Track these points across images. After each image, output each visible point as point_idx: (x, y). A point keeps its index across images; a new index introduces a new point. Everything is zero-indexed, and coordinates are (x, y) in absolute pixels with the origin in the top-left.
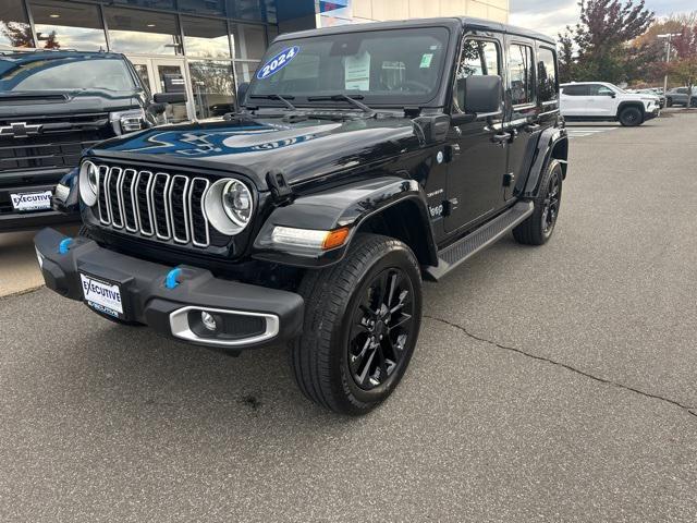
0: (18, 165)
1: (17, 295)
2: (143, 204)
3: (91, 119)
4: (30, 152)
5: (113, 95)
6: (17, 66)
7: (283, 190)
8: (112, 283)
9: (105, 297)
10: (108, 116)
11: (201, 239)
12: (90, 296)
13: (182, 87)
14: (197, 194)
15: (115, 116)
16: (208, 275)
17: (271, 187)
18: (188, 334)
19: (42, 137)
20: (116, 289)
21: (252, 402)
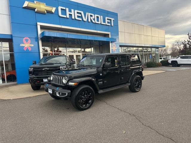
0: (45, 75)
1: (42, 95)
2: (57, 80)
3: (57, 67)
4: (47, 73)
5: (62, 63)
6: (49, 58)
7: (71, 78)
8: (51, 89)
9: (50, 91)
10: (59, 67)
11: (62, 84)
12: (49, 91)
13: (75, 61)
14: (62, 79)
15: (61, 67)
16: (62, 88)
17: (70, 78)
18: (58, 95)
19: (49, 70)
20: (52, 90)
21: (68, 109)
